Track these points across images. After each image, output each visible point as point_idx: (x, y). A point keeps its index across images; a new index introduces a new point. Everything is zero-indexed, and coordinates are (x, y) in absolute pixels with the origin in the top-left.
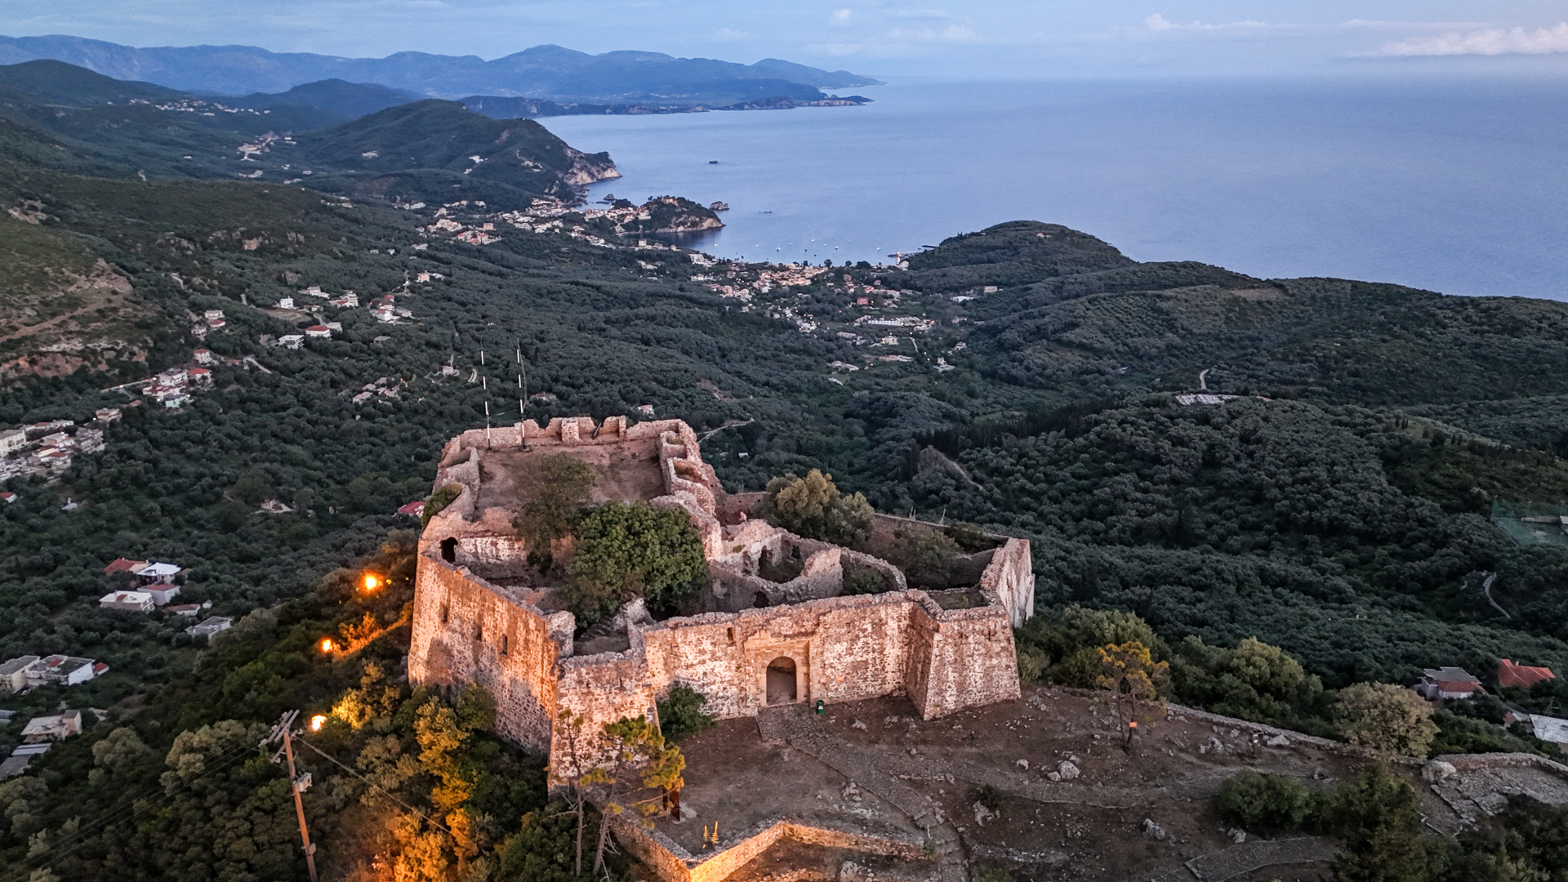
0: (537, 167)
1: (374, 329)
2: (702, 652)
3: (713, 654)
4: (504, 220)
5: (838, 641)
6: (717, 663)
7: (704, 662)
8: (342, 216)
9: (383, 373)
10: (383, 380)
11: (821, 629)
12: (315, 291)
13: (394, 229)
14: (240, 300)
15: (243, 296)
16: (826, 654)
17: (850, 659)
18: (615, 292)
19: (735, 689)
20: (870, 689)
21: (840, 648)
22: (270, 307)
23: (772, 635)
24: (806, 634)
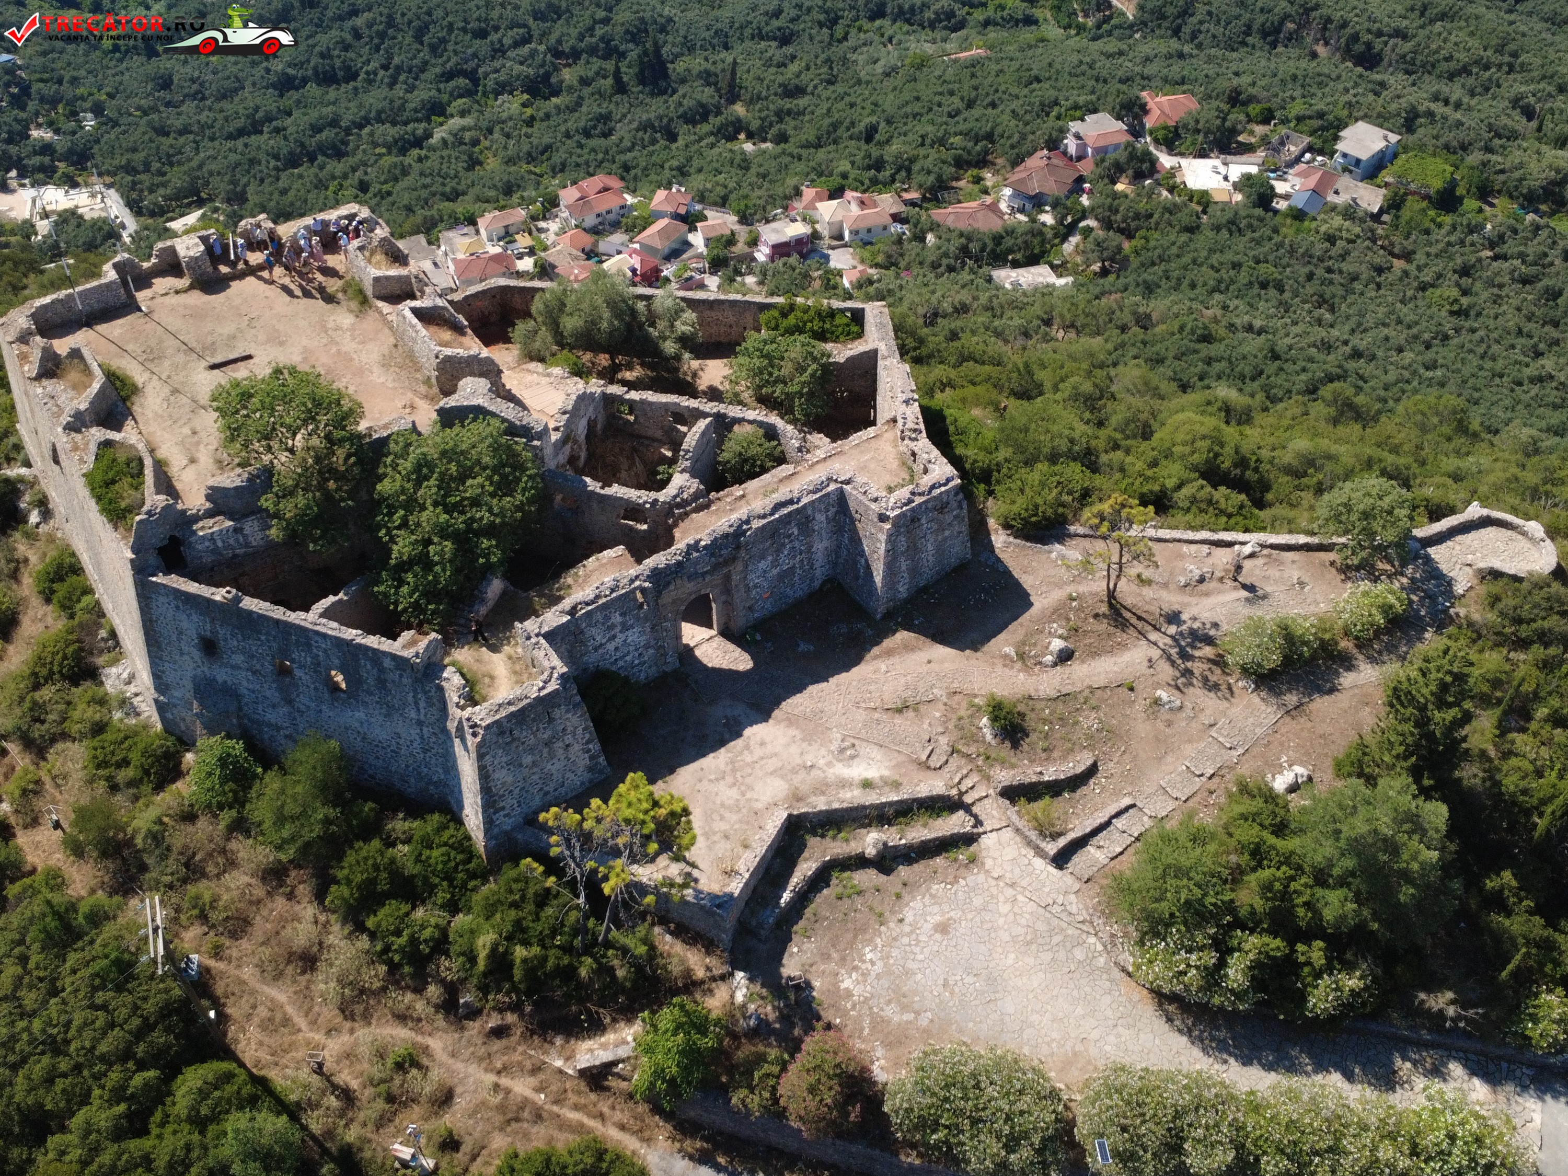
2: (611, 628)
3: (624, 624)
5: (763, 557)
7: (612, 638)
11: (742, 554)
16: (750, 576)
17: (775, 571)
19: (651, 651)
20: (798, 594)
21: (765, 564)
23: (689, 580)
24: (726, 563)
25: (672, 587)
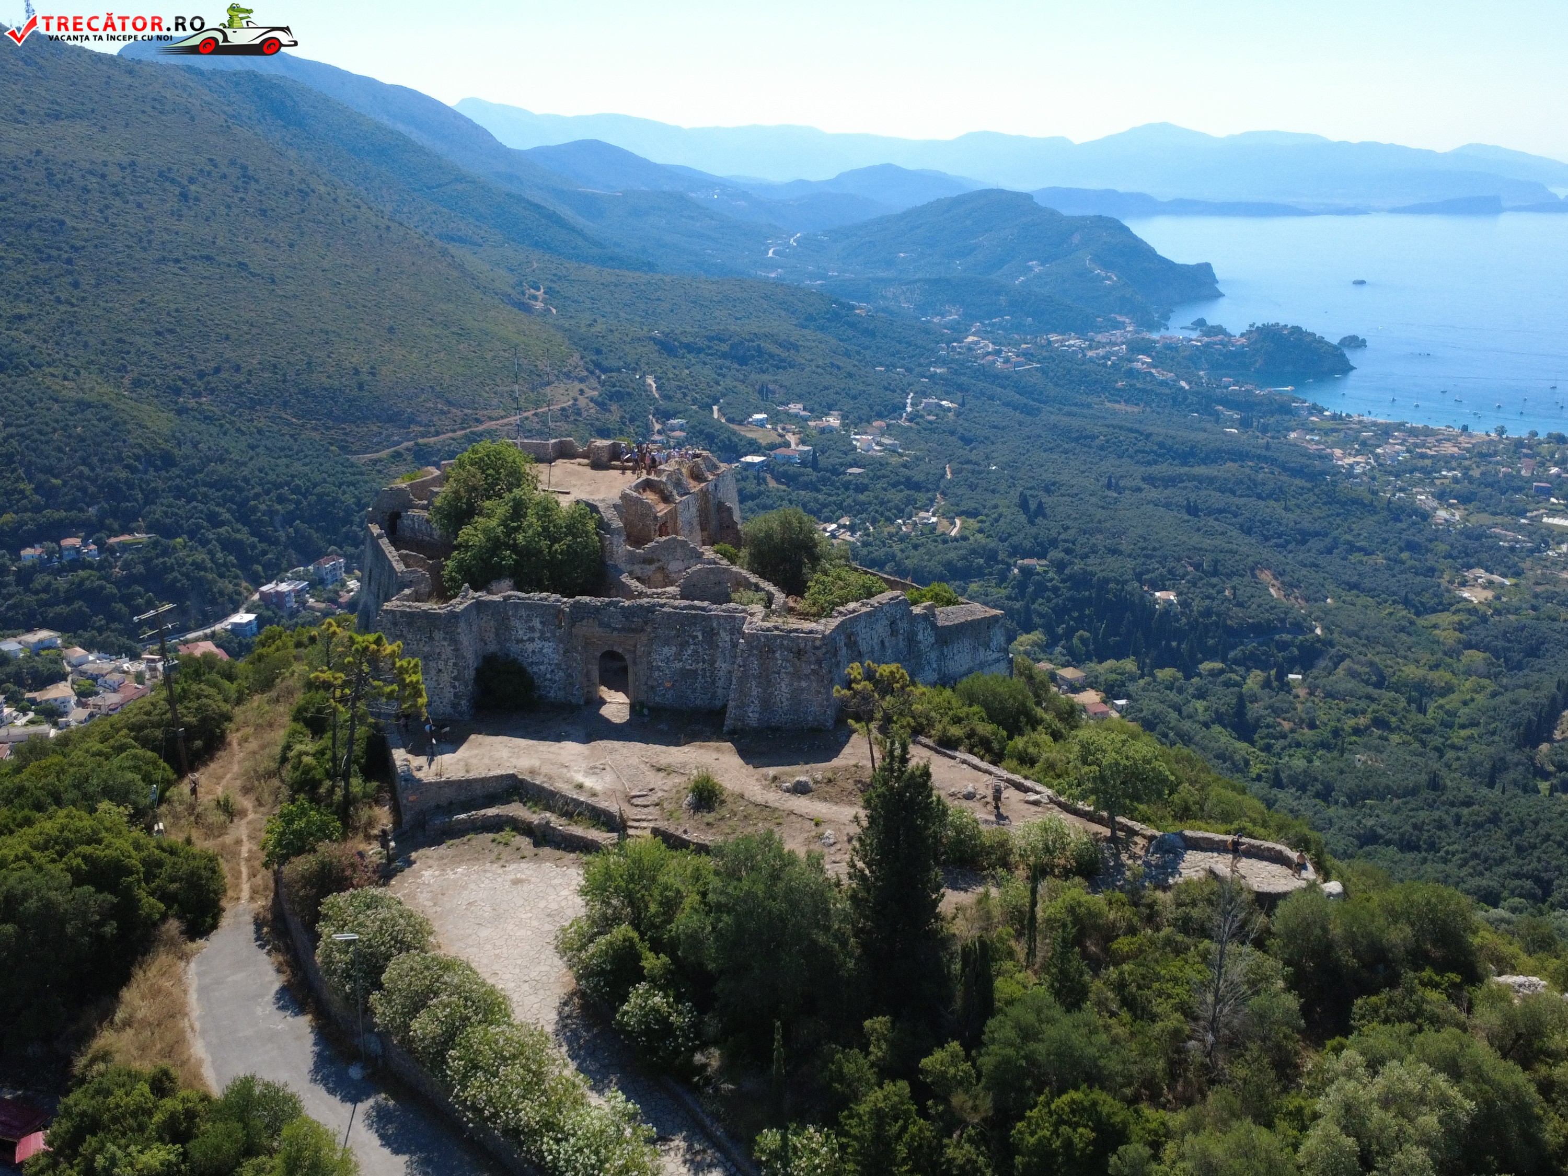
0: (1109, 278)
1: (849, 458)
2: (532, 629)
3: (542, 632)
4: (1049, 342)
5: (667, 643)
6: (546, 644)
7: (532, 640)
8: (853, 325)
9: (847, 511)
10: (846, 521)
11: (649, 629)
12: (795, 408)
13: (909, 344)
14: (712, 411)
15: (715, 408)
16: (654, 656)
17: (679, 665)
18: (1169, 442)
19: (561, 674)
20: (698, 702)
21: (669, 651)
22: (740, 423)
23: (600, 625)
24: (634, 631)
25: (585, 622)
